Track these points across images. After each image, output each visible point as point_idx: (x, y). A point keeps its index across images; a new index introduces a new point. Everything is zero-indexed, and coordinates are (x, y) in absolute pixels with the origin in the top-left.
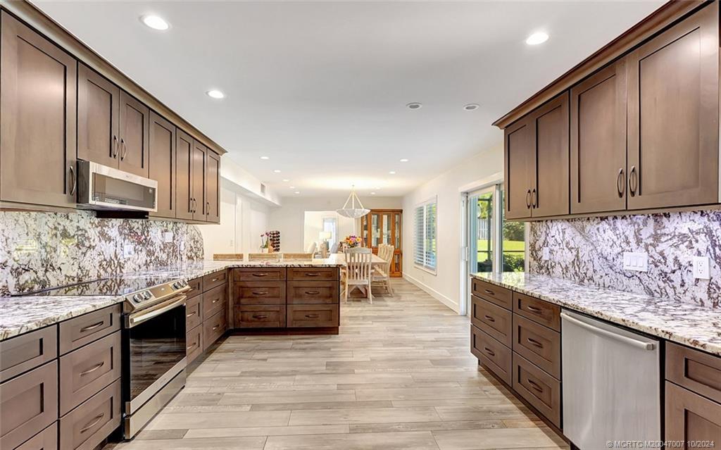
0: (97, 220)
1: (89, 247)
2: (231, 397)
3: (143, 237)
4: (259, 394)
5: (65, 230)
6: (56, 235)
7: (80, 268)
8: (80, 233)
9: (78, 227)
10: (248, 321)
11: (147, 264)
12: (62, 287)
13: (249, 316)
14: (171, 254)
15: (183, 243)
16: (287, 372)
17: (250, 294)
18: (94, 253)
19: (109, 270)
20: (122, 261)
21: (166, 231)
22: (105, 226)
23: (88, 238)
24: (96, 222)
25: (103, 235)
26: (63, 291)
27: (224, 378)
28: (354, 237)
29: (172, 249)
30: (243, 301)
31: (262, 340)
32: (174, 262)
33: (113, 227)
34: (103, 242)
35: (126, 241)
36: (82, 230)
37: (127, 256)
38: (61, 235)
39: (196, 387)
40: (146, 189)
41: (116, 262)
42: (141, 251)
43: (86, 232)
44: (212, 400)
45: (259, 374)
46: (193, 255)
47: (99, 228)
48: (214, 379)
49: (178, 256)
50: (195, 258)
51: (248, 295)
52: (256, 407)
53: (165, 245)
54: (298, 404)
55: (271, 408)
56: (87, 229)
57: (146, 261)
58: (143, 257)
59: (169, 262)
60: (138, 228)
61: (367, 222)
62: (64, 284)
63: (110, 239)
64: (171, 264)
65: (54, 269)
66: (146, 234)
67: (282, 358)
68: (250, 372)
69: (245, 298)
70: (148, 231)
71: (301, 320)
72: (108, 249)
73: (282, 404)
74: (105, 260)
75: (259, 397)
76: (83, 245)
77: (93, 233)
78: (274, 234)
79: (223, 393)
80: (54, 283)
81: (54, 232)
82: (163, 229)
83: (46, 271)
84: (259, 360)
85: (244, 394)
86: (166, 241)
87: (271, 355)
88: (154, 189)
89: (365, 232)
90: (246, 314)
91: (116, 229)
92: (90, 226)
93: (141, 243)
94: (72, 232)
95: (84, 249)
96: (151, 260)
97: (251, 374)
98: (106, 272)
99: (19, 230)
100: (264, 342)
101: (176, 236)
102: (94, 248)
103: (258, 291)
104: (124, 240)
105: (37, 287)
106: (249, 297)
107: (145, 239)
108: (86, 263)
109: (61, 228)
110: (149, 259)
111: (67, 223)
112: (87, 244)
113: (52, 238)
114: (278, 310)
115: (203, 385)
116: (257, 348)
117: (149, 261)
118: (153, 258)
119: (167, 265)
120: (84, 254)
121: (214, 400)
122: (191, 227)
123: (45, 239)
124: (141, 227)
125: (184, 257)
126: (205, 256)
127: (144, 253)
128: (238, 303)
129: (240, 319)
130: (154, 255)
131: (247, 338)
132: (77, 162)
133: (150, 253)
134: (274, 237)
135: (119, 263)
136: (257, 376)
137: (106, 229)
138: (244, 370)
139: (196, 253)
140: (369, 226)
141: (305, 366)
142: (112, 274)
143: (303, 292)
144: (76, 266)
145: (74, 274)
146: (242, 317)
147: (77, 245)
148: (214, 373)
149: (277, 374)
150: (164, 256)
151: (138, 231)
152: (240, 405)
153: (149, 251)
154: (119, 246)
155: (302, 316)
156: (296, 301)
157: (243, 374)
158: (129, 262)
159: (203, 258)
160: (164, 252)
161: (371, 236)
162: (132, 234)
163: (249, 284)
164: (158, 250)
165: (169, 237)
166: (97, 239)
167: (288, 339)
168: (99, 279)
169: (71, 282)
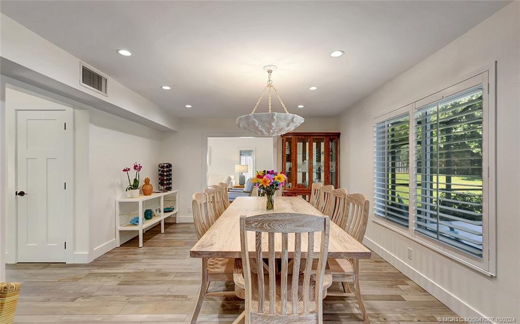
28: (272, 173)
61: (290, 151)
89: (288, 165)
134: (163, 172)
140: (293, 156)
161: (296, 170)
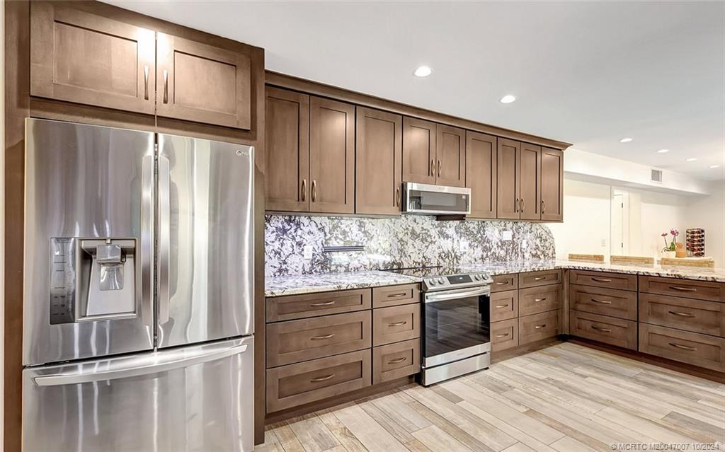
0: (437, 223)
1: (431, 242)
2: (518, 394)
3: (479, 235)
4: (545, 404)
5: (413, 230)
6: (407, 233)
7: (424, 257)
8: (424, 232)
9: (422, 228)
10: (585, 330)
11: (482, 258)
12: (411, 268)
13: (588, 325)
14: (510, 251)
15: (524, 242)
16: (600, 398)
17: (589, 301)
18: (435, 246)
19: (447, 260)
20: (458, 254)
21: (505, 230)
22: (444, 227)
23: (430, 236)
24: (436, 224)
25: (442, 234)
26: (411, 271)
27: (525, 376)
29: (513, 247)
30: (580, 307)
31: (598, 355)
32: (513, 258)
33: (450, 227)
34: (442, 239)
35: (463, 238)
36: (425, 230)
37: (463, 250)
38: (411, 233)
39: (497, 373)
40: (458, 196)
41: (453, 254)
42: (477, 247)
43: (428, 231)
44: (499, 388)
45: (563, 387)
46: (539, 253)
47: (439, 228)
48: (516, 373)
49: (520, 254)
50: (542, 257)
51: (586, 302)
52: (531, 412)
53: (503, 243)
54: (580, 433)
55: (547, 421)
56: (429, 229)
57: (482, 256)
58: (479, 252)
59: (508, 258)
60: (474, 228)
62: (413, 266)
63: (447, 237)
64: (511, 260)
65: (406, 256)
66: (482, 233)
67: (609, 383)
68: (556, 381)
69: (583, 304)
70: (484, 231)
71: (662, 348)
72: (447, 245)
73: (562, 424)
74: (444, 252)
75: (544, 407)
76: (426, 241)
77: (434, 232)
78: (693, 233)
79: (514, 388)
80: (406, 265)
81: (406, 231)
82: (501, 228)
83: (401, 257)
84: (576, 374)
85: (532, 397)
86: (504, 239)
87: (596, 375)
88: (467, 196)
90: (584, 322)
91: (453, 228)
92: (431, 227)
93: (477, 240)
94: (418, 231)
95: (427, 244)
96: (487, 255)
97: (555, 383)
98: (444, 261)
99: (385, 230)
100: (603, 359)
101: (517, 234)
102: (434, 243)
103: (598, 298)
104: (460, 237)
105: (395, 267)
106: (587, 304)
107: (482, 237)
108: (429, 255)
109: (410, 228)
110: (485, 254)
111: (415, 225)
112: (429, 240)
113: (404, 235)
114: (626, 326)
115: (504, 374)
116: (587, 362)
117: (485, 256)
118: (489, 254)
119: (505, 261)
120: (427, 247)
121: (501, 389)
122: (535, 226)
123: (400, 236)
124: (476, 227)
125: (527, 255)
126: (556, 255)
127: (480, 248)
128: (573, 309)
129: (577, 325)
130: (490, 250)
131: (585, 349)
132: (402, 184)
133: (485, 249)
134: (693, 237)
135: (456, 256)
136: (559, 388)
137: (444, 229)
138: (551, 377)
139: (543, 252)
141: (633, 403)
142: (449, 263)
143: (666, 310)
144: (421, 256)
145: (420, 261)
146: (578, 324)
147: (422, 241)
148: (522, 369)
149: (584, 395)
150: (503, 253)
151: (473, 230)
152: (519, 404)
153: (485, 247)
154: (456, 242)
155: (665, 343)
156: (652, 321)
157: (547, 380)
158: (465, 256)
159: (554, 258)
160: (502, 249)
162: (468, 233)
163: (586, 289)
164: (495, 246)
165: (507, 236)
166: (437, 237)
167: (637, 366)
168: (439, 267)
169: (417, 266)
